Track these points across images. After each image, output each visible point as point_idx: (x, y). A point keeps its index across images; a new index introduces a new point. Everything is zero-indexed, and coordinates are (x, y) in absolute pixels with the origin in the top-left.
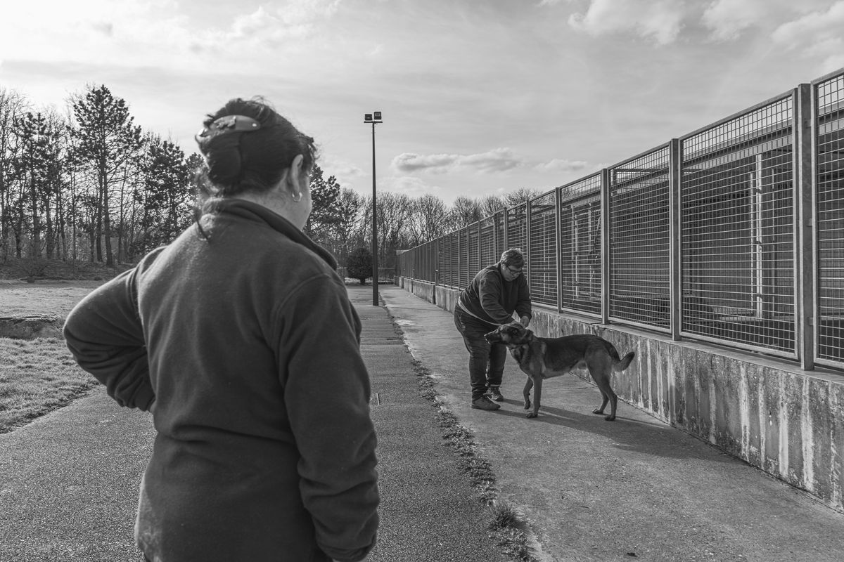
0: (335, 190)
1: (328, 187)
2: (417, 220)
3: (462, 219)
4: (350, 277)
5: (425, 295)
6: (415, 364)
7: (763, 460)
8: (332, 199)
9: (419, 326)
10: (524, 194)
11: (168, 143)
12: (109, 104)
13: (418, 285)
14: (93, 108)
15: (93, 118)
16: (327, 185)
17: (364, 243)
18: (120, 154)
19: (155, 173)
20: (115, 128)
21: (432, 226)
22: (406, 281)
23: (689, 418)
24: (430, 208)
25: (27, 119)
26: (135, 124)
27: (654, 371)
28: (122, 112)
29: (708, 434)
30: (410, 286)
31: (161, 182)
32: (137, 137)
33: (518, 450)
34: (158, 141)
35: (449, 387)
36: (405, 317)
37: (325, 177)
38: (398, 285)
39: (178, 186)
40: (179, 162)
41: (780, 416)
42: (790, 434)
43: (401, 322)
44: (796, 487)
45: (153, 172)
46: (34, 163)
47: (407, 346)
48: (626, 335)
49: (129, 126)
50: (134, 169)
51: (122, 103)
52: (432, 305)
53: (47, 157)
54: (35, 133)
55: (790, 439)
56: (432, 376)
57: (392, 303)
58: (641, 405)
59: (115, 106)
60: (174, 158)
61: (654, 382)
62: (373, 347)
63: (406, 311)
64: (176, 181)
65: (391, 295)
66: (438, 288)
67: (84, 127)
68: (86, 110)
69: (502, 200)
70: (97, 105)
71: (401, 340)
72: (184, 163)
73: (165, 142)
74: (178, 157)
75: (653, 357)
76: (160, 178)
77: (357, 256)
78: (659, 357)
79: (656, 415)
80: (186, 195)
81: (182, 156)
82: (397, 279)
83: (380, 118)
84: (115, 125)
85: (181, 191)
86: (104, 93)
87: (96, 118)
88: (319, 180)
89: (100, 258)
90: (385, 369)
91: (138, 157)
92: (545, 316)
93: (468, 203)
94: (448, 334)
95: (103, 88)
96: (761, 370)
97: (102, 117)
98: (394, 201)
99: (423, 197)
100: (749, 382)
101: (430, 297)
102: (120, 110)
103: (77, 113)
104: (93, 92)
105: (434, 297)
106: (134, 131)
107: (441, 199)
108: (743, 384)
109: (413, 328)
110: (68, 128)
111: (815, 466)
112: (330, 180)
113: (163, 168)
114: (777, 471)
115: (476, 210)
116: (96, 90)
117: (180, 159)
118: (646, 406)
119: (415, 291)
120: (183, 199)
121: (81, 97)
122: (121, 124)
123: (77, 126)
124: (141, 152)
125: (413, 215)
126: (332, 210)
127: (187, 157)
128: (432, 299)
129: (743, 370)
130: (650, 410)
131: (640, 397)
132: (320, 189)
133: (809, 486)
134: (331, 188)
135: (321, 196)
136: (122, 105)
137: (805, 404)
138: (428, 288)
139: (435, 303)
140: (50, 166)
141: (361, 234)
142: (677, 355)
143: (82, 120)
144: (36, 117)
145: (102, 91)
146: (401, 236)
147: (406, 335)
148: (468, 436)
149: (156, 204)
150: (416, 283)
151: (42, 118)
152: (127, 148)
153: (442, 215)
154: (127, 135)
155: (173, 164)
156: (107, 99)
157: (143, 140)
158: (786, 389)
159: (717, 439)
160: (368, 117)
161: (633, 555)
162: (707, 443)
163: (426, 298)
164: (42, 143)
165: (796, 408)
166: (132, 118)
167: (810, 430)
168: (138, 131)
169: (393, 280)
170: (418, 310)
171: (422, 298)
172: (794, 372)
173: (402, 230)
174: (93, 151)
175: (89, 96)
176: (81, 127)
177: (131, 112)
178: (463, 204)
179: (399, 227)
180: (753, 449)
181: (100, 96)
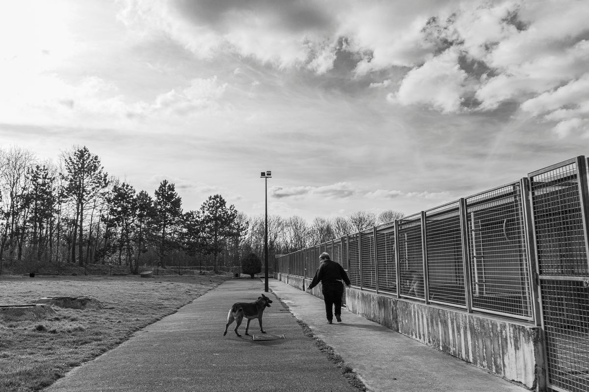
0: (234, 214)
1: (229, 213)
2: (288, 233)
3: (319, 232)
4: (244, 273)
5: (297, 285)
6: (299, 322)
7: (457, 353)
8: (232, 221)
9: (297, 303)
10: (361, 215)
11: (126, 184)
12: (88, 158)
13: (293, 278)
14: (77, 161)
15: (77, 168)
16: (229, 211)
17: (251, 249)
18: (93, 191)
19: (115, 204)
20: (90, 174)
21: (298, 237)
22: (284, 276)
23: (433, 340)
24: (296, 225)
25: (35, 169)
26: (104, 172)
27: (419, 320)
28: (96, 164)
29: (439, 346)
30: (286, 279)
31: (120, 209)
32: (105, 180)
33: (354, 353)
34: (118, 182)
35: (320, 332)
36: (287, 299)
37: (228, 206)
38: (277, 279)
39: (131, 212)
40: (132, 196)
41: (461, 333)
42: (465, 340)
43: (285, 302)
44: (468, 362)
45: (115, 202)
46: (38, 198)
47: (292, 314)
48: (406, 303)
49: (100, 173)
50: (102, 201)
51: (96, 158)
52: (302, 291)
53: (46, 193)
54: (40, 178)
55: (465, 342)
56: (310, 327)
57: (277, 290)
58: (414, 337)
59: (92, 160)
60: (129, 194)
61: (419, 325)
62: (273, 314)
63: (287, 295)
64: (129, 209)
65: (274, 285)
66: (306, 281)
67: (71, 174)
68: (73, 163)
69: (346, 219)
70: (80, 159)
71: (288, 311)
72: (135, 197)
73: (124, 183)
74: (131, 193)
75: (418, 313)
76: (118, 207)
77: (249, 259)
78: (420, 313)
79: (420, 341)
80: (136, 218)
81: (134, 192)
82: (276, 275)
83: (270, 175)
84: (91, 172)
85: (132, 215)
86: (85, 152)
87: (79, 168)
88: (224, 208)
89: (74, 260)
90: (284, 324)
91: (105, 193)
92: (370, 295)
93: (323, 222)
94: (316, 308)
95: (85, 148)
96: (454, 314)
97: (83, 167)
98: (272, 220)
99: (292, 217)
100: (451, 320)
101: (301, 286)
102: (95, 162)
103: (67, 164)
104: (78, 151)
105: (304, 286)
106: (103, 176)
107: (304, 218)
108: (449, 321)
109: (293, 304)
110: (60, 174)
111: (472, 352)
112: (231, 207)
113: (121, 200)
114: (462, 357)
115: (328, 226)
116: (80, 150)
117: (133, 194)
118: (416, 337)
119: (289, 282)
120: (133, 221)
121: (69, 154)
122: (95, 171)
123: (66, 173)
124: (106, 190)
125: (285, 230)
126: (231, 228)
127: (138, 193)
128: (302, 288)
129: (449, 314)
130: (418, 339)
131: (414, 333)
132: (224, 214)
133: (471, 361)
134: (231, 213)
135: (224, 218)
136: (96, 159)
137: (468, 326)
138: (300, 280)
139: (304, 290)
140: (48, 199)
141: (248, 242)
142: (427, 310)
143: (69, 169)
144: (42, 168)
145: (84, 150)
146: (277, 244)
147: (290, 308)
148: (331, 349)
149: (115, 224)
150: (291, 278)
151: (46, 168)
152: (98, 187)
153: (305, 230)
154: (98, 178)
155: (128, 197)
156: (87, 155)
157: (109, 182)
158: (462, 321)
159: (443, 347)
160: (263, 174)
161: (395, 379)
162: (439, 350)
163: (298, 287)
164: (44, 184)
165: (465, 328)
166: (103, 168)
167: (470, 336)
168: (106, 176)
169: (273, 275)
170: (295, 295)
171: (295, 287)
172: (464, 313)
173: (277, 240)
174: (76, 189)
175: (75, 153)
176: (68, 173)
177: (102, 164)
178: (319, 222)
179: (275, 238)
180: (454, 349)
181: (82, 154)
